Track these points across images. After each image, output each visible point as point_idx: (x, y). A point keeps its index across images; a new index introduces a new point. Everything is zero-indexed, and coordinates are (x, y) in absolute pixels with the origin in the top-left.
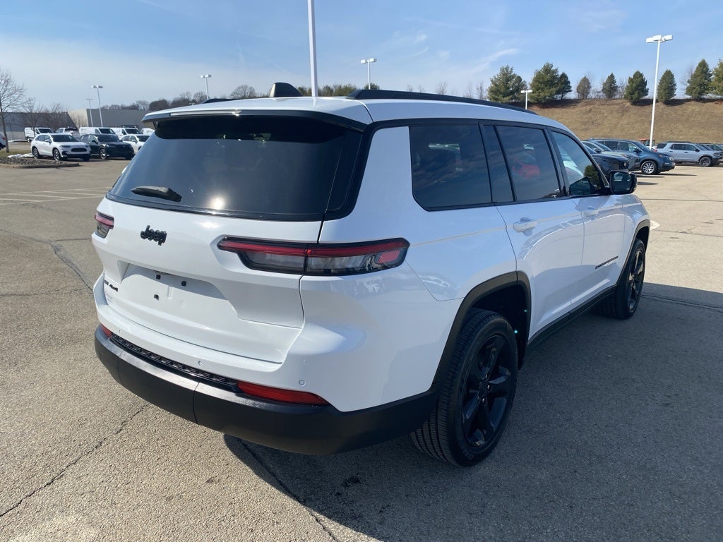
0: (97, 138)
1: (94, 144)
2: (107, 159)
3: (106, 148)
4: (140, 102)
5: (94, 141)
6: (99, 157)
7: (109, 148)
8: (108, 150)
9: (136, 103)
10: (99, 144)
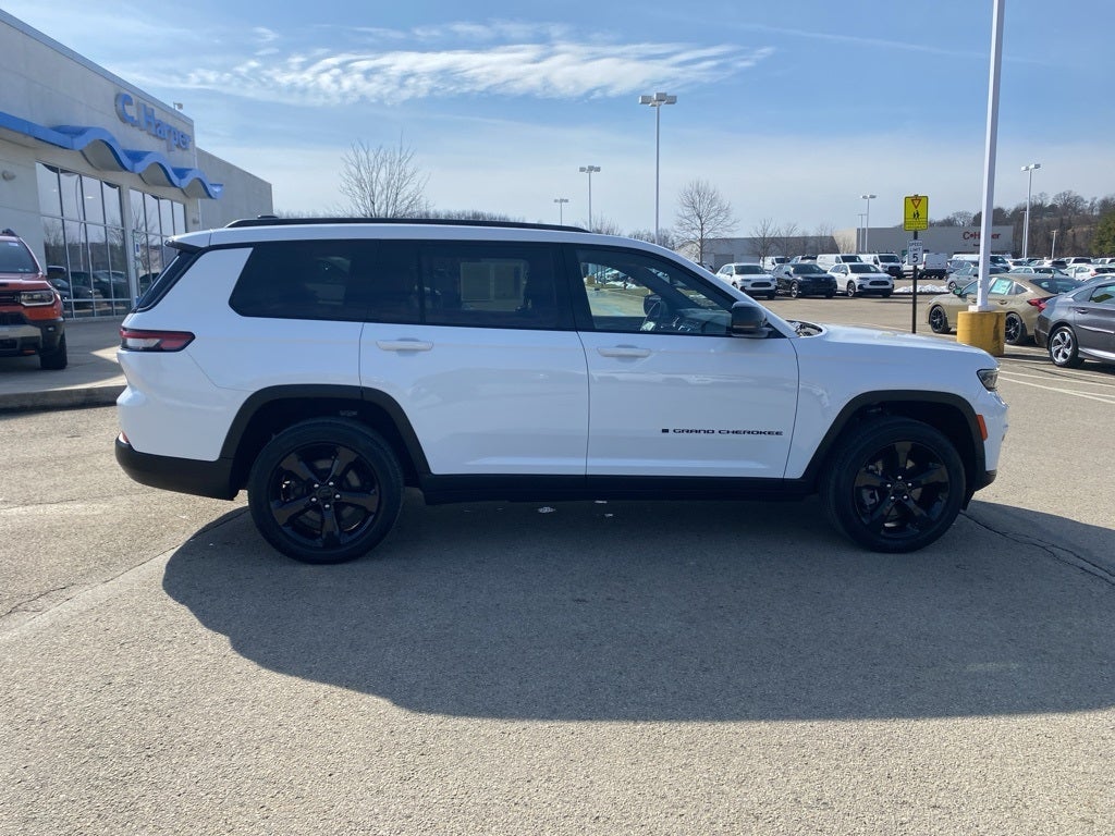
0: (792, 269)
1: (787, 277)
2: (799, 296)
3: (800, 283)
4: (959, 215)
5: (787, 273)
6: (789, 295)
7: (803, 282)
8: (801, 286)
9: (951, 216)
10: (794, 276)
